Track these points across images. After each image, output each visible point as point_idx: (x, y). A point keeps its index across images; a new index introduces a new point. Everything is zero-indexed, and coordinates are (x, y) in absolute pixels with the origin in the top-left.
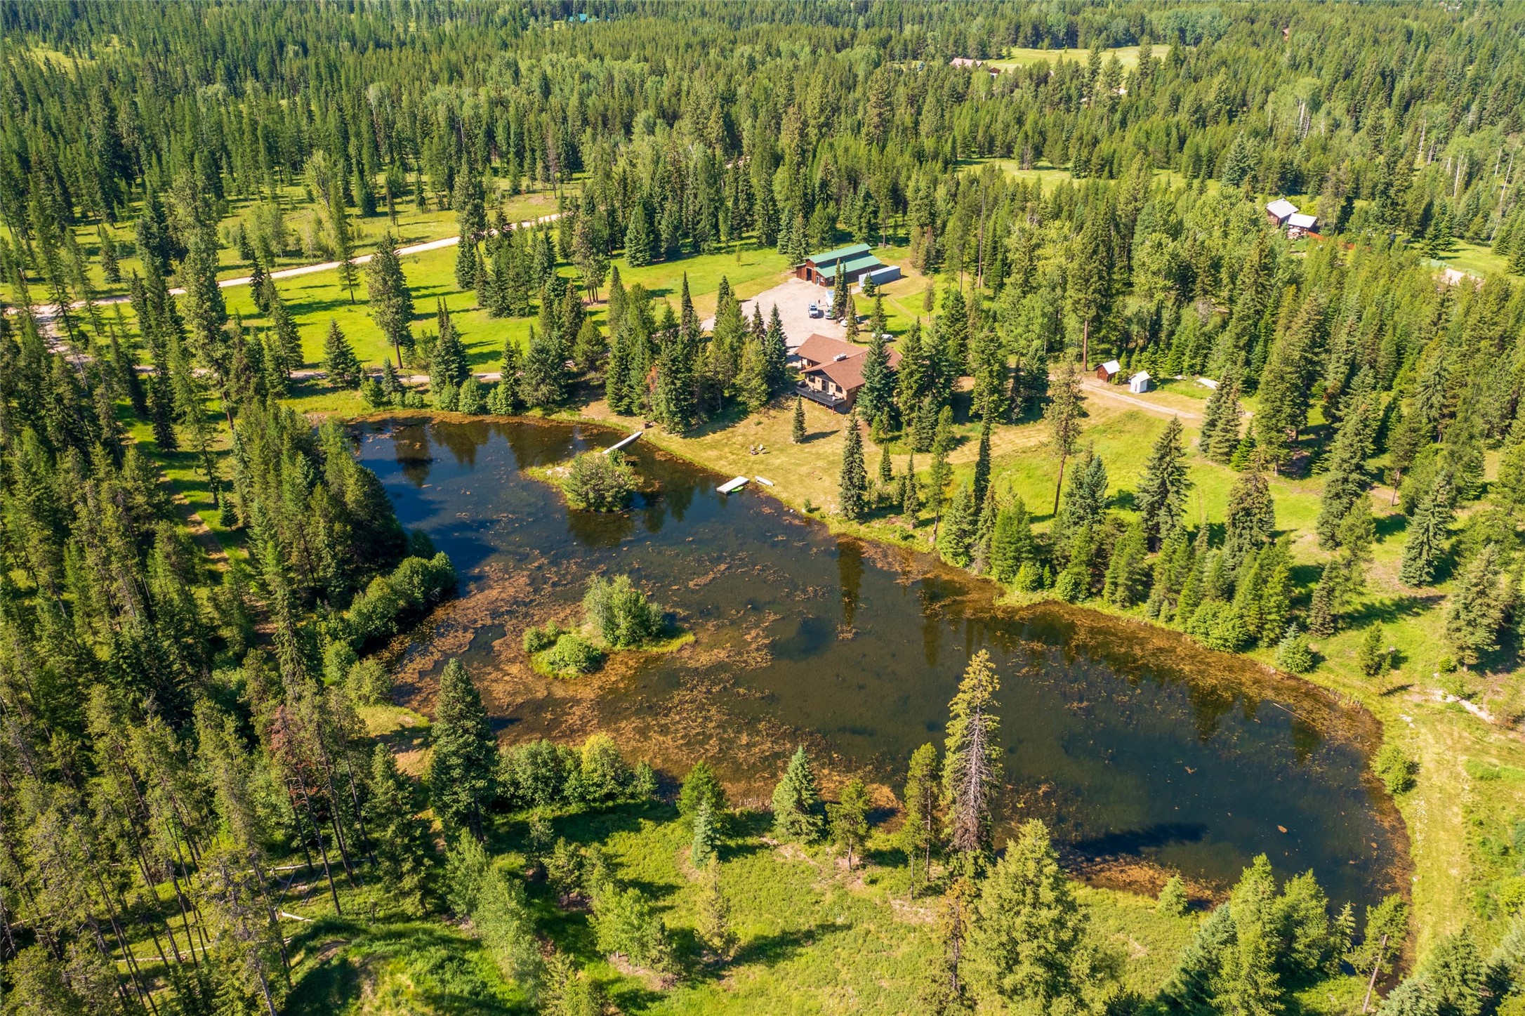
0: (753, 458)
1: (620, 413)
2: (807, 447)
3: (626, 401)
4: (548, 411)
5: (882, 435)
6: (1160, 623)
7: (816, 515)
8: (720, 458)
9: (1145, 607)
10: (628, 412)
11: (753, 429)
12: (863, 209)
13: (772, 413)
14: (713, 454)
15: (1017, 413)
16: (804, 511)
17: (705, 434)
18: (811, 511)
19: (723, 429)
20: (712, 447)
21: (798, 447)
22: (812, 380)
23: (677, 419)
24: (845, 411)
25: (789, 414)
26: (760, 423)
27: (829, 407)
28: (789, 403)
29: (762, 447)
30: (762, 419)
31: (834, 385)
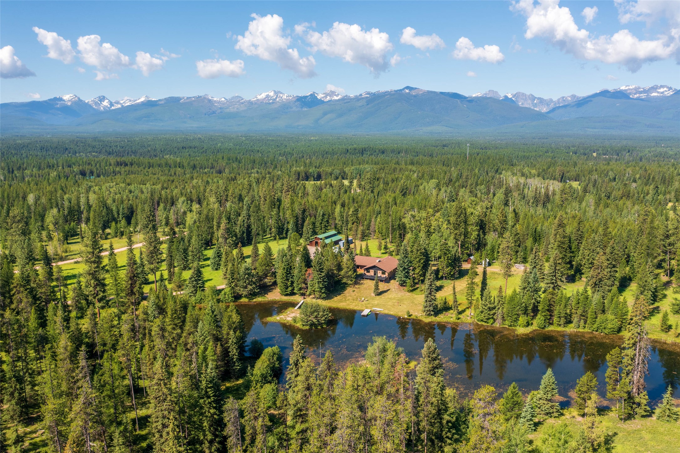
1: (287, 295)
2: (382, 296)
3: (290, 289)
4: (250, 299)
5: (411, 289)
6: (581, 330)
7: (412, 317)
9: (572, 325)
10: (292, 294)
11: (353, 294)
12: (322, 220)
14: (344, 303)
15: (457, 275)
16: (406, 317)
17: (333, 298)
18: (410, 316)
19: (340, 294)
20: (340, 301)
21: (378, 297)
22: (369, 272)
23: (323, 291)
24: (388, 282)
25: (365, 286)
26: (354, 291)
27: (382, 281)
28: (362, 282)
29: (363, 299)
30: (354, 289)
31: (381, 272)
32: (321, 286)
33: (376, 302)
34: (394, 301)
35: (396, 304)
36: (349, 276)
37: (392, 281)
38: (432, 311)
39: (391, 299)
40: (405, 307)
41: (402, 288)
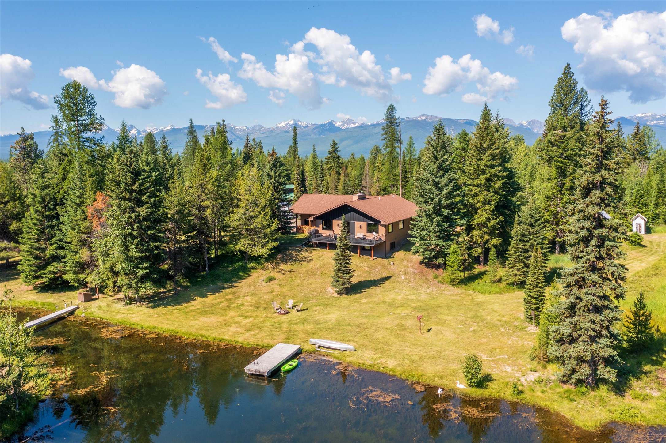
0: (284, 318)
1: (44, 289)
5: (460, 275)
7: (494, 390)
8: (227, 324)
11: (265, 288)
13: (283, 266)
14: (212, 320)
17: (189, 300)
18: (480, 384)
20: (206, 312)
21: (346, 300)
22: (329, 226)
23: (141, 272)
24: (387, 256)
25: (311, 265)
26: (271, 279)
27: (364, 251)
28: (305, 254)
29: (290, 303)
30: (272, 275)
31: (364, 224)
32: (133, 252)
33: (333, 316)
34: (405, 312)
35: (411, 323)
36: (255, 231)
37: (399, 255)
38: (609, 362)
39: (391, 305)
40: (449, 335)
41: (431, 273)
